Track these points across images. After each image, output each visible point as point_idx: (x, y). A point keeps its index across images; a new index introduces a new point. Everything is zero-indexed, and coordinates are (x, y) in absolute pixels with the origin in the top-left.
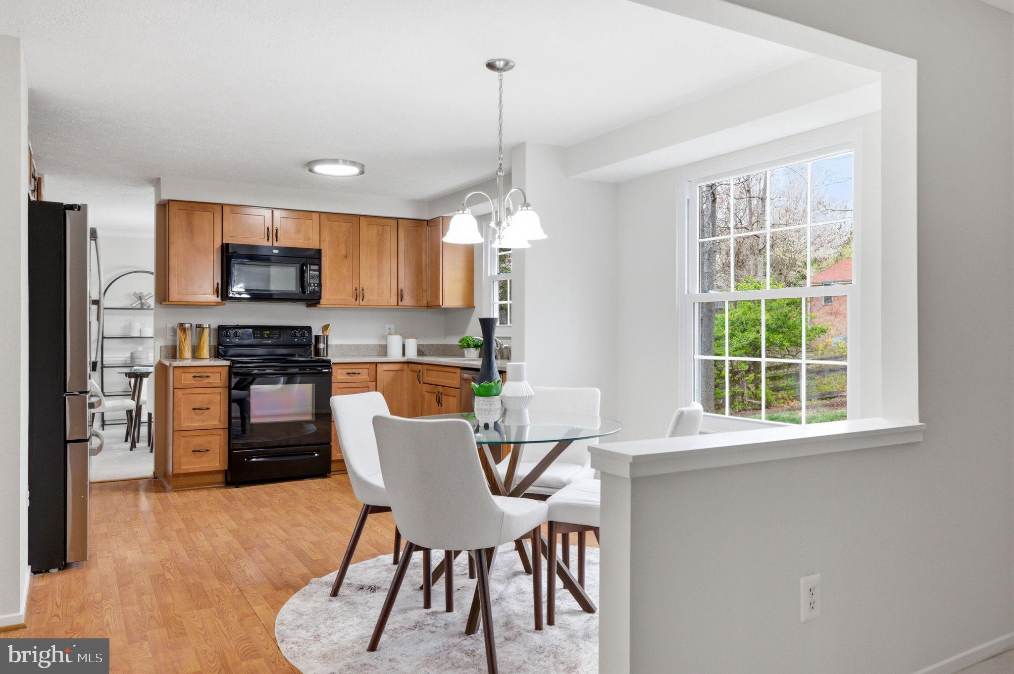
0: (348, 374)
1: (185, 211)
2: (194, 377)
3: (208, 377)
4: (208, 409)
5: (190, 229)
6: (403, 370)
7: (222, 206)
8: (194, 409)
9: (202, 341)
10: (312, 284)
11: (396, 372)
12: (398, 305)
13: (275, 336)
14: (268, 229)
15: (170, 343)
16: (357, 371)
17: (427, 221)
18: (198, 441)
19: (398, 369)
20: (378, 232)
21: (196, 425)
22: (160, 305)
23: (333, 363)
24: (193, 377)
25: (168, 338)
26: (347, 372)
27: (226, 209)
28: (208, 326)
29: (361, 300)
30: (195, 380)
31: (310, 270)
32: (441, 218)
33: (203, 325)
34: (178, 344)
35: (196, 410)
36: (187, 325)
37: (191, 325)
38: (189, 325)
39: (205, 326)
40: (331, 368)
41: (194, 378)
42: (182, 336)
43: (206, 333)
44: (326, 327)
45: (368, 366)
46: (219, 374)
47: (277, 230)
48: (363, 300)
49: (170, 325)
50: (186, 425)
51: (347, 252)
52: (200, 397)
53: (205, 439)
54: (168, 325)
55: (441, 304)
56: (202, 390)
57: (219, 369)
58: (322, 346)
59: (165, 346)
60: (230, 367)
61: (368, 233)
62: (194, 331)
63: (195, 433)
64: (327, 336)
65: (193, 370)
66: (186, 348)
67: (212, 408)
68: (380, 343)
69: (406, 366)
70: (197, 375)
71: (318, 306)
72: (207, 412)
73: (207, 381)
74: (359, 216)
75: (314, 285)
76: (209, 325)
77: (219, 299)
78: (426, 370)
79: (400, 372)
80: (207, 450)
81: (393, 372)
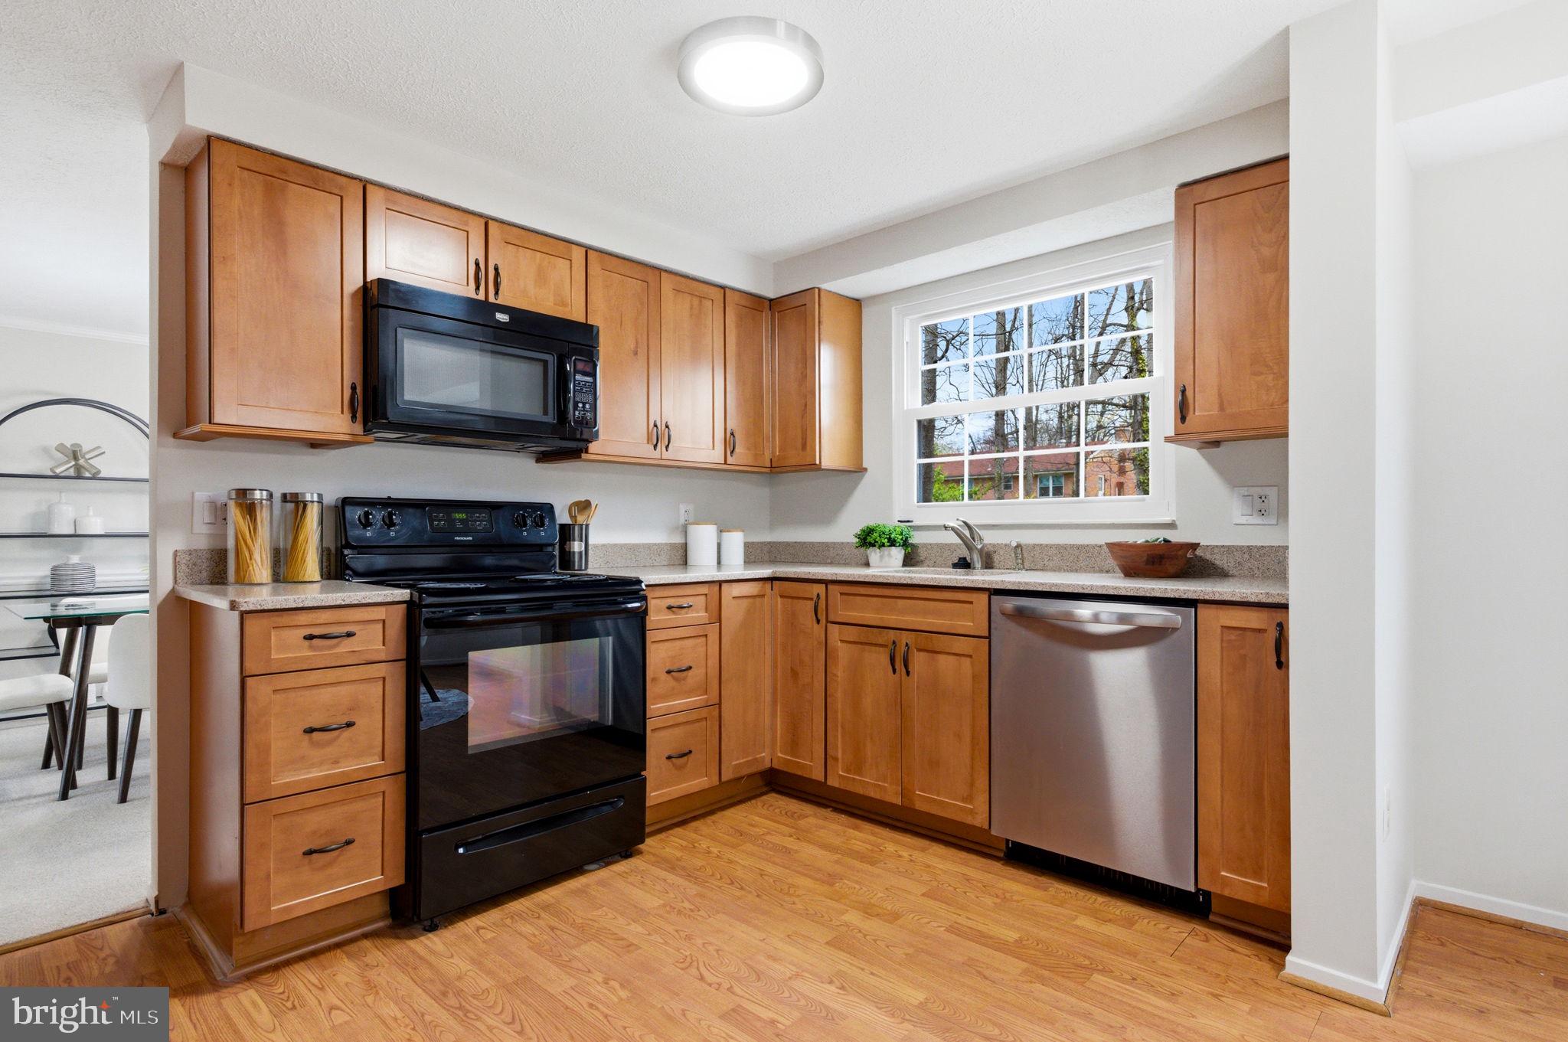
0: (670, 608)
1: (261, 177)
2: (310, 637)
3: (350, 635)
4: (350, 725)
5: (276, 227)
6: (763, 596)
7: (365, 184)
8: (310, 731)
9: (301, 538)
10: (580, 405)
11: (749, 600)
12: (726, 463)
13: (479, 525)
14: (477, 264)
15: (202, 543)
16: (684, 602)
17: (771, 300)
18: (318, 823)
19: (755, 593)
20: (691, 308)
21: (314, 774)
22: (172, 440)
23: (646, 586)
24: (305, 638)
25: (197, 530)
26: (667, 605)
27: (375, 197)
28: (316, 498)
29: (664, 449)
30: (311, 647)
31: (576, 371)
32: (817, 290)
33: (303, 494)
34: (231, 544)
35: (315, 734)
36: (257, 495)
37: (271, 495)
38: (265, 493)
39: (308, 497)
40: (645, 598)
41: (307, 643)
42: (244, 525)
43: (313, 515)
44: (585, 506)
45: (704, 589)
46: (380, 626)
47: (496, 269)
48: (667, 447)
49: (202, 496)
50: (285, 778)
51: (637, 343)
52: (326, 695)
53: (339, 811)
54: (197, 494)
55: (818, 462)
56: (331, 676)
57: (380, 613)
58: (577, 546)
59: (190, 552)
60: (411, 606)
61: (674, 308)
62: (277, 511)
63: (310, 800)
64: (587, 526)
65: (304, 618)
66: (257, 556)
67: (361, 722)
68: (671, 541)
69: (768, 585)
70: (316, 631)
71: (584, 456)
72: (347, 733)
73: (346, 646)
74: (659, 270)
75: (584, 407)
76: (320, 496)
77: (358, 428)
78: (841, 593)
79: (758, 600)
80: (349, 842)
81: (746, 601)
